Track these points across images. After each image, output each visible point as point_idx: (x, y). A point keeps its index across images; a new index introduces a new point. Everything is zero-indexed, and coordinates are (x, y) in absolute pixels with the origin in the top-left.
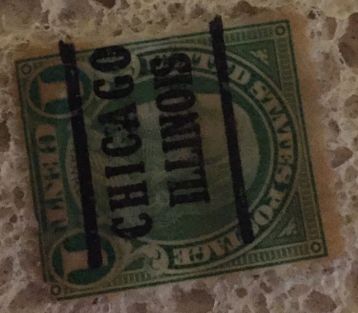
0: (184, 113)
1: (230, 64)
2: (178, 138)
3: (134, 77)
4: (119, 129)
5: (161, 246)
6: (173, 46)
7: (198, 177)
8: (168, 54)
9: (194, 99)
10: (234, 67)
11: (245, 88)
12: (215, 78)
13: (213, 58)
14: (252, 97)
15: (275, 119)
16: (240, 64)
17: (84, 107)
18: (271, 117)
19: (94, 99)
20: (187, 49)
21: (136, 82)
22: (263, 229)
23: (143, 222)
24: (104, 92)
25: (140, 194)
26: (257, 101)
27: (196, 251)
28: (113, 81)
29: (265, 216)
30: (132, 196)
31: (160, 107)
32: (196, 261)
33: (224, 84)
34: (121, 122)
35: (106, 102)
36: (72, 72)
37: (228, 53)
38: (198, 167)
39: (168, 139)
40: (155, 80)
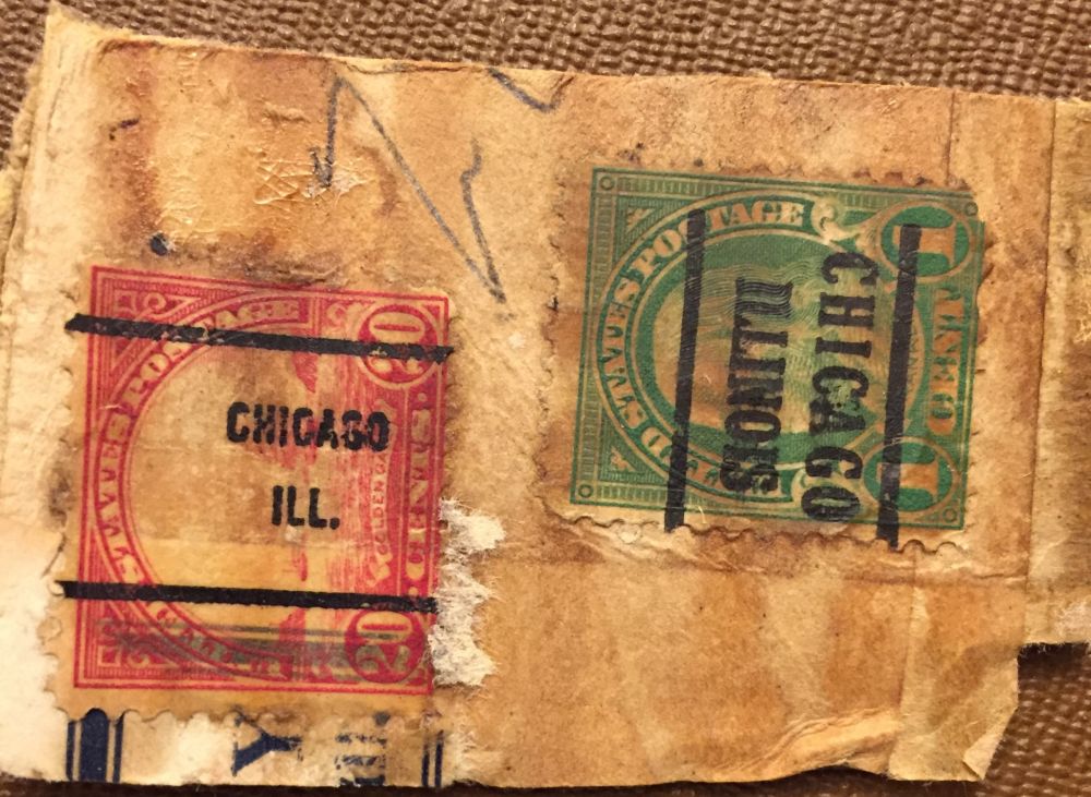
0: (745, 407)
1: (666, 461)
2: (761, 375)
3: (803, 472)
4: (839, 405)
5: (817, 234)
6: (740, 504)
7: (745, 315)
8: (749, 493)
9: (728, 423)
10: (662, 455)
11: (652, 423)
12: (691, 447)
13: (689, 474)
14: (646, 408)
15: (621, 371)
16: (652, 458)
17: (881, 447)
18: (625, 375)
19: (864, 455)
20: (721, 495)
21: (801, 465)
22: (673, 226)
23: (834, 271)
24: (849, 461)
25: (830, 311)
26: (641, 401)
27: (771, 218)
28: (834, 474)
29: (666, 242)
30: (841, 311)
31: (777, 423)
32: (773, 205)
33: (682, 434)
34: (833, 413)
35: (850, 447)
36: (887, 497)
37: (665, 476)
38: (743, 329)
39: (774, 376)
40: (775, 461)
